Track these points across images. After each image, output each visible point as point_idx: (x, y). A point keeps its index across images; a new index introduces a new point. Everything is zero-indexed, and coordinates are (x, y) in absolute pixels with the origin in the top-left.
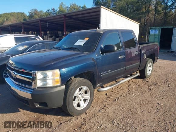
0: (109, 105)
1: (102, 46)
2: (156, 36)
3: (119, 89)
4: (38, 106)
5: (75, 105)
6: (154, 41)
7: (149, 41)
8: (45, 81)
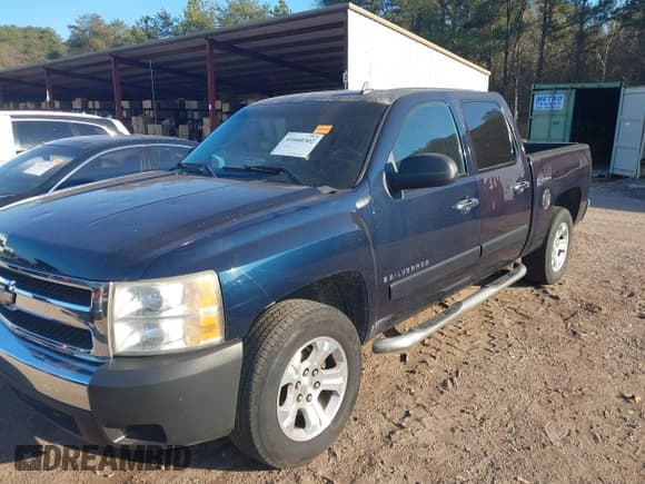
0: (424, 408)
1: (391, 160)
2: (555, 119)
3: (453, 335)
4: (120, 439)
5: (286, 422)
6: (549, 135)
7: (529, 138)
8: (149, 326)
